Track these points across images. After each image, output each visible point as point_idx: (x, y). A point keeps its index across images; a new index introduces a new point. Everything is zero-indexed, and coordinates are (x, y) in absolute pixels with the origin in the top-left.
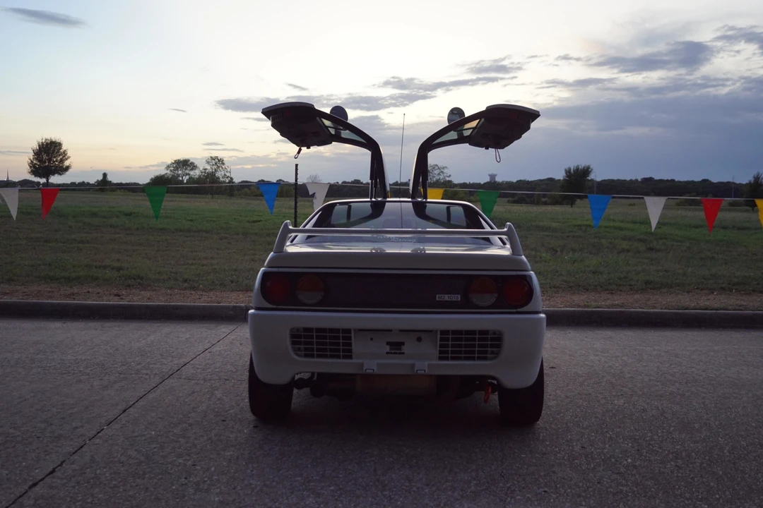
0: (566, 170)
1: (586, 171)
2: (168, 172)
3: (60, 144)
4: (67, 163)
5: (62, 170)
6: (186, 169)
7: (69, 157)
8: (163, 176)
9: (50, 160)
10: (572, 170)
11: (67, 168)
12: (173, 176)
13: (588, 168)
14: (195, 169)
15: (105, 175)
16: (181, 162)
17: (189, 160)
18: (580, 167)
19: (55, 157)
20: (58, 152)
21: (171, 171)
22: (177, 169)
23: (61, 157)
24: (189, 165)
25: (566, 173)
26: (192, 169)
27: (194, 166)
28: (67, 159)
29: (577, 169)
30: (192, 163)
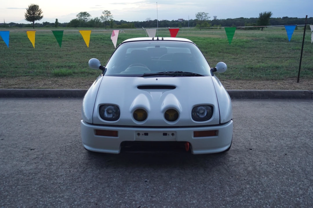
0: (260, 14)
1: (269, 14)
2: (78, 18)
3: (38, 6)
4: (41, 15)
5: (40, 18)
6: (85, 16)
7: (42, 12)
8: (76, 19)
9: (34, 14)
10: (263, 14)
11: (42, 17)
12: (80, 19)
13: (270, 13)
14: (89, 16)
15: (57, 20)
16: (83, 13)
17: (86, 12)
18: (266, 13)
19: (36, 12)
20: (38, 10)
21: (79, 17)
22: (81, 16)
23: (39, 12)
24: (86, 14)
25: (260, 15)
26: (88, 16)
27: (89, 15)
28: (41, 13)
29: (265, 13)
30: (88, 14)
